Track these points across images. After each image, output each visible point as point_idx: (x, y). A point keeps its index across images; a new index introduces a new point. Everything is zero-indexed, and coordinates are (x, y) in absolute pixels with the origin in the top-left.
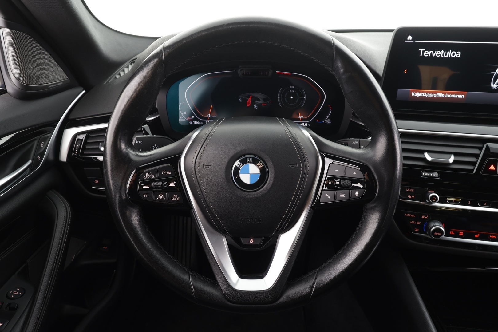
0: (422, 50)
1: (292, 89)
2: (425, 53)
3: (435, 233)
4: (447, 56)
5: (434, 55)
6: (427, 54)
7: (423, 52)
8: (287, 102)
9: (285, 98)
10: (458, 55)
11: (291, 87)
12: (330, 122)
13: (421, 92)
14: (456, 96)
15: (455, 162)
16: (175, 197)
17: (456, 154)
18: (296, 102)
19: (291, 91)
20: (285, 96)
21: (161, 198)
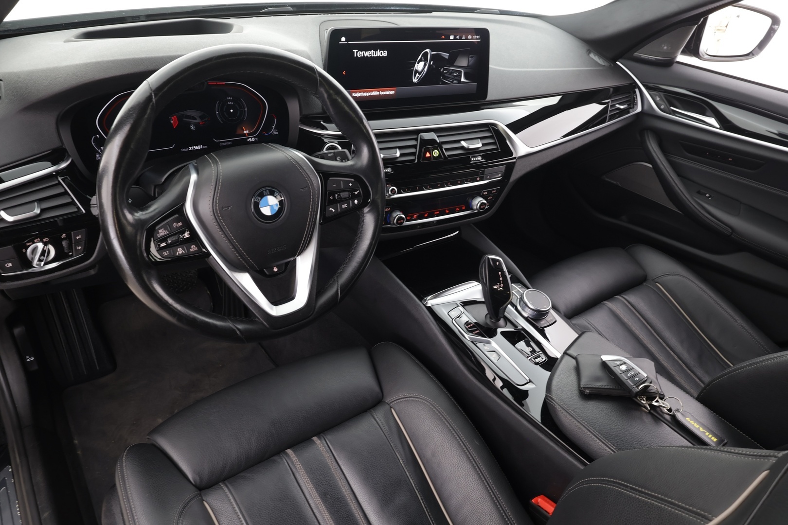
0: (355, 51)
1: (230, 101)
2: (358, 54)
3: (399, 222)
4: (376, 55)
5: (365, 56)
6: (360, 54)
7: (357, 52)
8: (227, 116)
9: (225, 113)
10: (385, 54)
11: (228, 98)
12: (277, 133)
13: (360, 92)
14: (388, 93)
15: (402, 155)
16: (193, 248)
17: (400, 148)
18: (238, 115)
19: (229, 103)
20: (224, 110)
21: (181, 253)
